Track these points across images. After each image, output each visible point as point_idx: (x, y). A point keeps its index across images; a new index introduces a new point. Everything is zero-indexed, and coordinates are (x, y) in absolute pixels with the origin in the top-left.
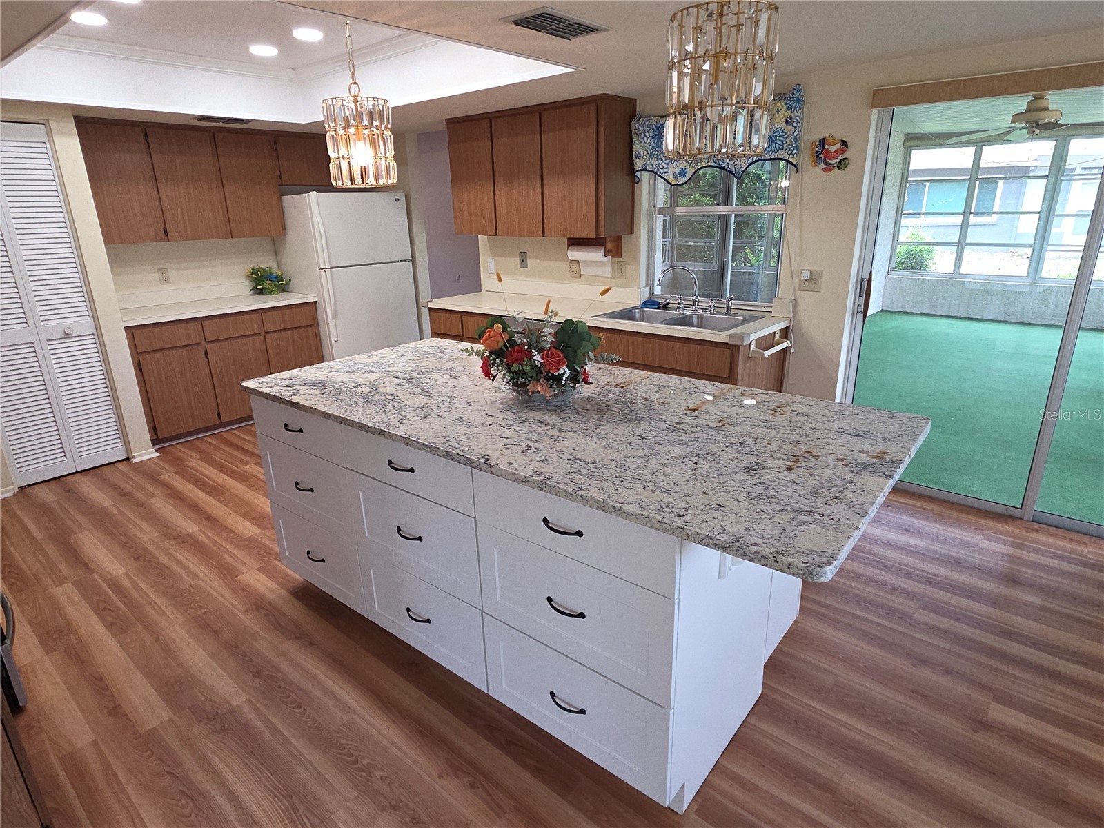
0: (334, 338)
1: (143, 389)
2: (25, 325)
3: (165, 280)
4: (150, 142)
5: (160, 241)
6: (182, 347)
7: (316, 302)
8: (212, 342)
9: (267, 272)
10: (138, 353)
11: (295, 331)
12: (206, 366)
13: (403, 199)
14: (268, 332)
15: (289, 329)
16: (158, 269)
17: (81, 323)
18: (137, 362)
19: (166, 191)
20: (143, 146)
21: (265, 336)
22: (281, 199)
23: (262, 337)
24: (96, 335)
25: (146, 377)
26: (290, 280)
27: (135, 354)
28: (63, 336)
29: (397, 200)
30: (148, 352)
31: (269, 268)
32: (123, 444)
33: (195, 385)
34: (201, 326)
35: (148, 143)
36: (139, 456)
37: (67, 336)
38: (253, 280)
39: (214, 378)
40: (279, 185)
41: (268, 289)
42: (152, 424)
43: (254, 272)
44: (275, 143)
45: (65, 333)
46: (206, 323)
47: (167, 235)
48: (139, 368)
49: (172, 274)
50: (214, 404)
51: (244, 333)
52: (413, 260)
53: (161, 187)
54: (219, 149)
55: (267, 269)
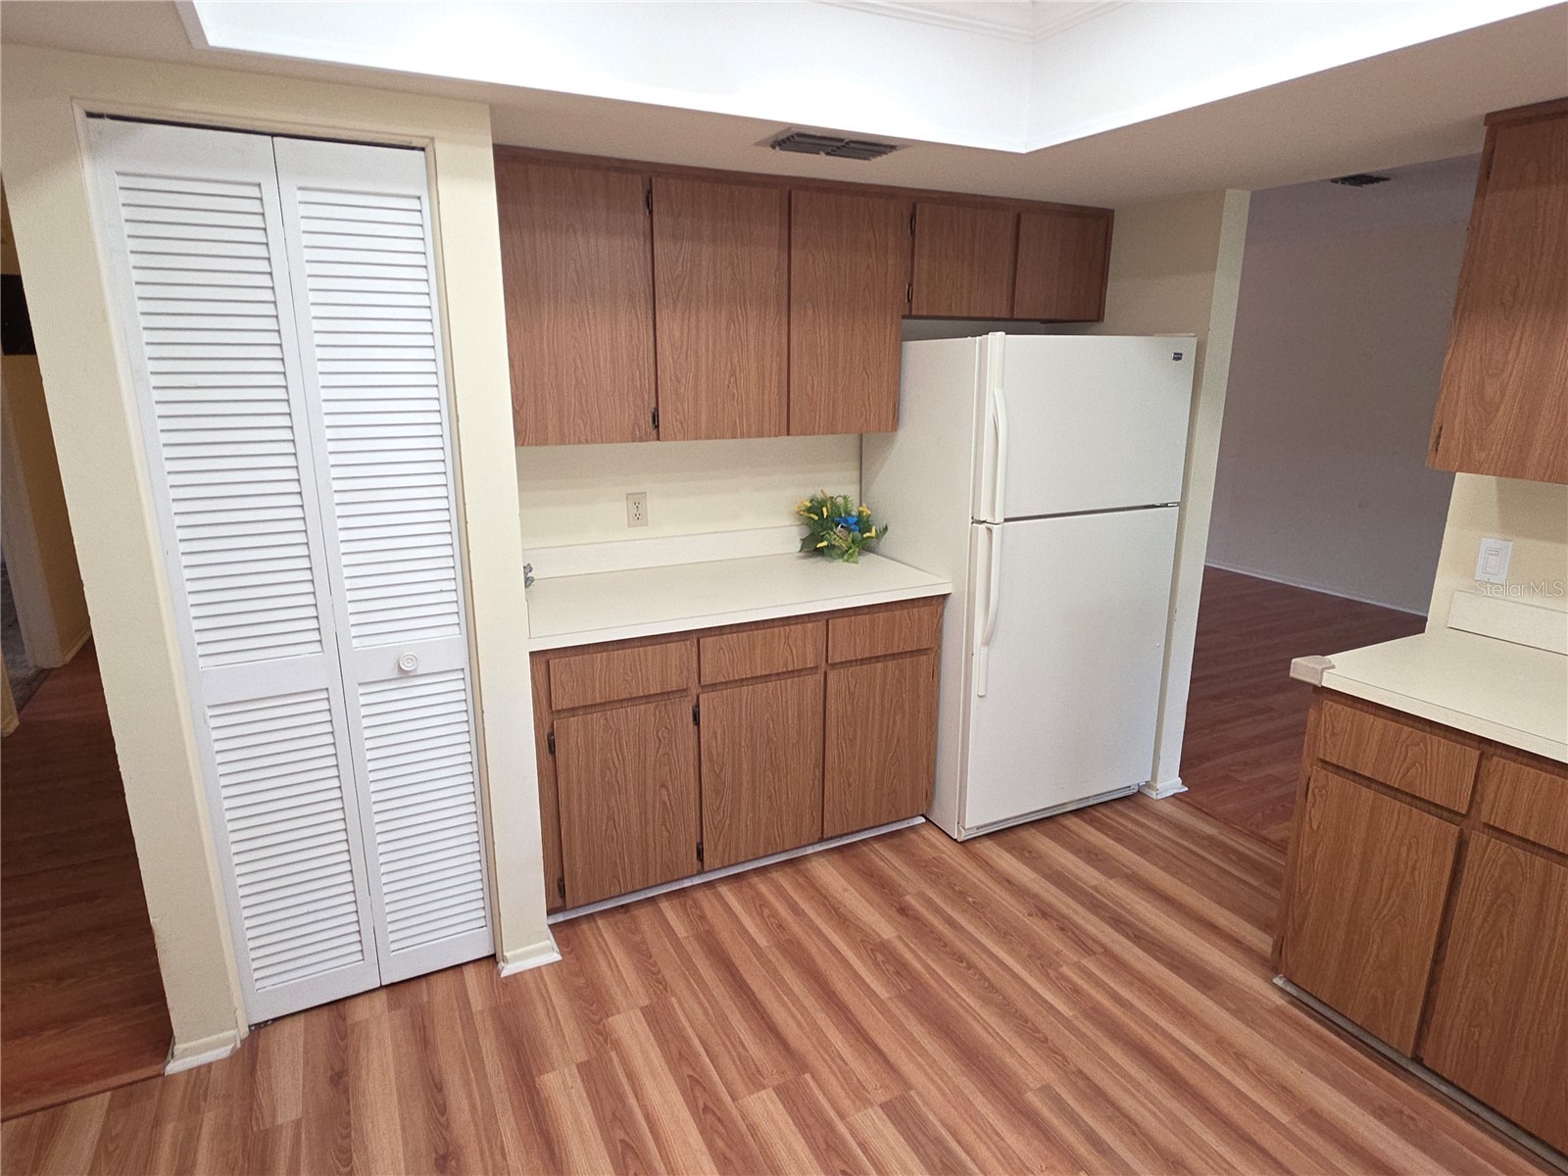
0: (977, 688)
1: (551, 795)
2: (316, 647)
3: (638, 517)
4: (655, 209)
5: (641, 440)
6: (648, 697)
7: (945, 596)
8: (714, 686)
9: (838, 508)
10: (552, 712)
11: (891, 664)
12: (692, 743)
13: (1189, 357)
14: (834, 666)
15: (877, 659)
16: (628, 494)
17: (440, 641)
18: (547, 731)
19: (671, 326)
20: (641, 218)
21: (826, 674)
22: (901, 346)
23: (820, 677)
24: (467, 671)
25: (561, 769)
26: (886, 529)
27: (545, 713)
28: (396, 676)
29: (1178, 357)
30: (573, 710)
31: (845, 498)
32: (489, 924)
33: (663, 786)
34: (695, 649)
35: (651, 212)
36: (517, 958)
37: (404, 674)
38: (809, 523)
39: (703, 770)
40: (904, 317)
41: (839, 547)
42: (558, 875)
43: (816, 507)
44: (913, 217)
45: (400, 669)
46: (708, 642)
47: (657, 427)
48: (549, 745)
49: (654, 505)
50: (694, 829)
51: (786, 664)
52: (1181, 505)
53: (663, 315)
54: (796, 231)
55: (840, 501)
